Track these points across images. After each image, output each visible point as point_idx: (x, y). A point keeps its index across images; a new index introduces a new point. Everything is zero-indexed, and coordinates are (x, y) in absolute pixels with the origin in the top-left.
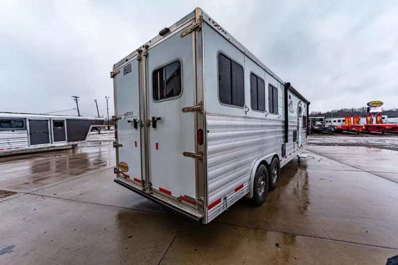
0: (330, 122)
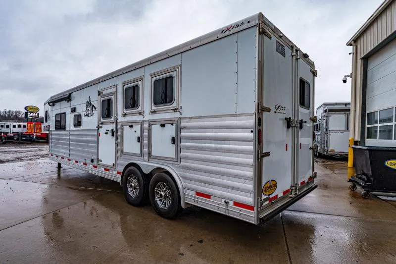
0: (8, 126)
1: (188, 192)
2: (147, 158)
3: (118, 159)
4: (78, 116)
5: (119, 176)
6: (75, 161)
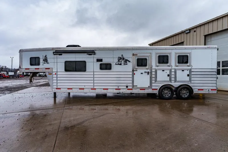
1: (195, 90)
2: (174, 82)
3: (153, 84)
4: (106, 64)
5: (154, 91)
6: (104, 89)
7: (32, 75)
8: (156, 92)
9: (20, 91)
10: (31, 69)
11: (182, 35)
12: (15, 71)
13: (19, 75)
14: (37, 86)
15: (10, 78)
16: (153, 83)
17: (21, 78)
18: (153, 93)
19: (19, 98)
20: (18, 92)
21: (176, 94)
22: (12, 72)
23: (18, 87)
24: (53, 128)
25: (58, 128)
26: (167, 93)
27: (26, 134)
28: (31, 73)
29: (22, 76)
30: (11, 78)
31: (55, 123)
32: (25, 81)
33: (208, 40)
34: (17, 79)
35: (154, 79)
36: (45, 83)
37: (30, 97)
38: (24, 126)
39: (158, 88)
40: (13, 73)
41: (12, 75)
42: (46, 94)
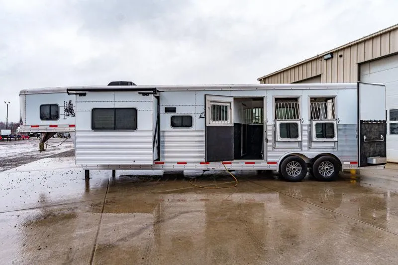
1: (345, 163)
2: (307, 149)
3: (268, 153)
4: (182, 117)
5: (271, 165)
6: (178, 163)
7: (43, 136)
8: (275, 168)
9: (22, 167)
10: (43, 127)
11: (319, 62)
12: (14, 127)
13: (20, 135)
14: (54, 156)
15: (3, 140)
16: (270, 151)
17: (23, 140)
18: (269, 169)
19: (19, 181)
20: (17, 168)
21: (311, 171)
22: (7, 129)
23: (18, 158)
24: (84, 244)
25: (94, 243)
26: (294, 169)
27: (31, 257)
28: (42, 134)
29: (26, 137)
30: (5, 141)
31: (87, 234)
32: (31, 146)
33: (366, 71)
34: (17, 142)
35: (271, 144)
36: (69, 149)
37: (41, 179)
38: (27, 240)
39: (279, 160)
40: (10, 131)
41: (8, 135)
42: (70, 173)
